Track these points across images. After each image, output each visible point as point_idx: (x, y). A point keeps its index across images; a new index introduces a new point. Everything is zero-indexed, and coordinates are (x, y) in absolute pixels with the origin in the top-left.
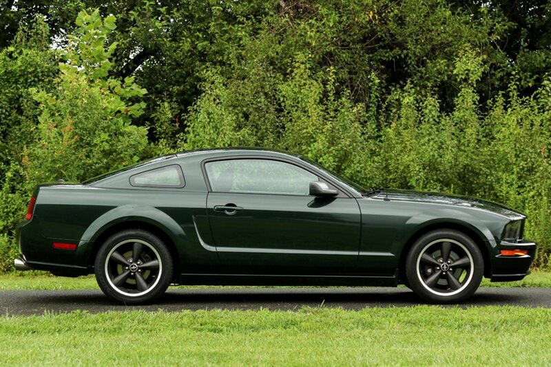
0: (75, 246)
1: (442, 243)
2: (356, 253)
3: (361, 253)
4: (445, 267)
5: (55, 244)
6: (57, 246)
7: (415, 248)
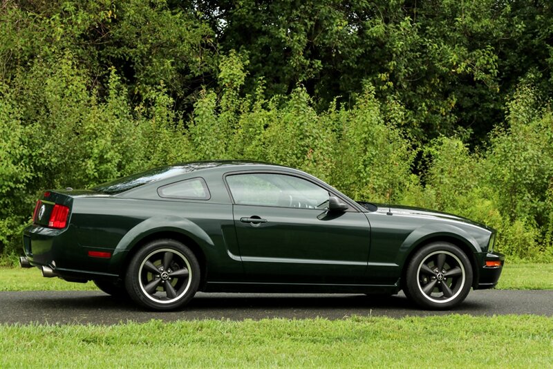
0: (109, 254)
1: (438, 254)
2: (365, 264)
3: (370, 264)
4: (441, 277)
5: (90, 252)
6: (92, 254)
7: (416, 259)
